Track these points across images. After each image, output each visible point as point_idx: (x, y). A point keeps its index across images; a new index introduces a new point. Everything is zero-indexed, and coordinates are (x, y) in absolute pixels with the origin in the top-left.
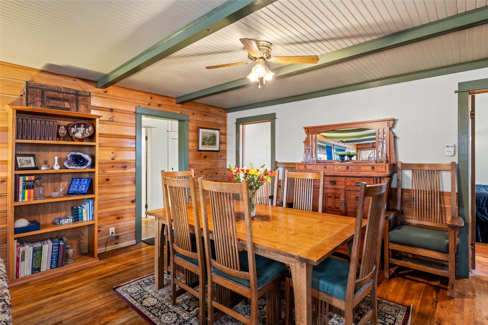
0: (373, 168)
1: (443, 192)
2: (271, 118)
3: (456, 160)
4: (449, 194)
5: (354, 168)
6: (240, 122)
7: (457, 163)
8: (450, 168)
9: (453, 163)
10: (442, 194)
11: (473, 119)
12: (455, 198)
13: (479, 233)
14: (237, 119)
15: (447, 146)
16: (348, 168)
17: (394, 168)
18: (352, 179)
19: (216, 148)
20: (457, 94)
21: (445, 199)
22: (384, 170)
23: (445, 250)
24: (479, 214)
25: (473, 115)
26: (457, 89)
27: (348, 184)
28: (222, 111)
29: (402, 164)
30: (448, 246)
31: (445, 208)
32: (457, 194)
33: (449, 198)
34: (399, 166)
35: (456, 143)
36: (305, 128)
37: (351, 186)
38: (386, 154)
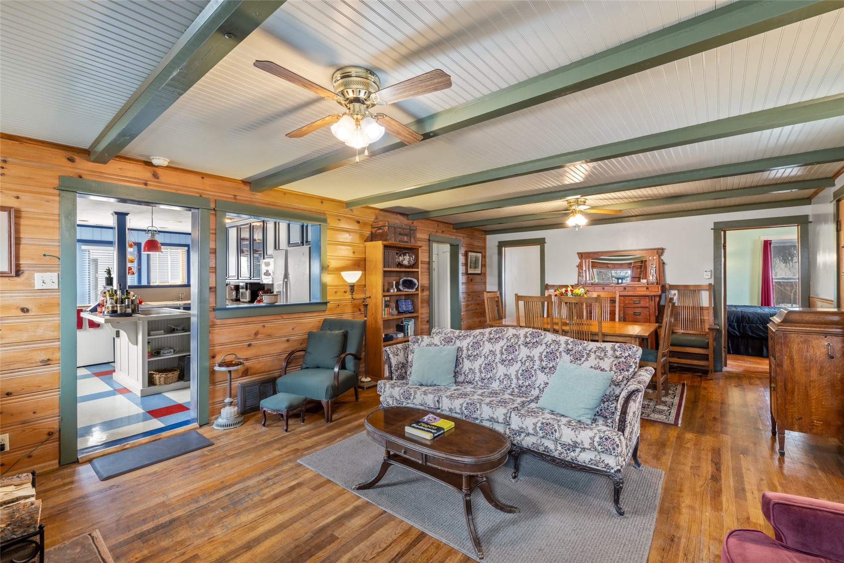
0: (647, 288)
1: (702, 307)
2: (541, 242)
3: (712, 281)
4: (707, 308)
5: (631, 289)
6: (502, 245)
7: (713, 284)
8: (708, 288)
9: (710, 284)
10: (702, 308)
11: (725, 250)
12: (711, 312)
13: (730, 345)
14: (500, 242)
15: (705, 271)
16: (625, 289)
17: (664, 288)
18: (630, 298)
19: (478, 271)
20: (713, 230)
21: (704, 312)
22: (657, 290)
23: (706, 347)
24: (730, 329)
25: (725, 246)
26: (713, 227)
27: (626, 302)
28: (482, 233)
29: (670, 285)
30: (708, 343)
31: (704, 319)
32: (714, 308)
33: (707, 311)
34: (667, 287)
35: (712, 268)
36: (578, 253)
37: (629, 303)
38: (656, 278)
